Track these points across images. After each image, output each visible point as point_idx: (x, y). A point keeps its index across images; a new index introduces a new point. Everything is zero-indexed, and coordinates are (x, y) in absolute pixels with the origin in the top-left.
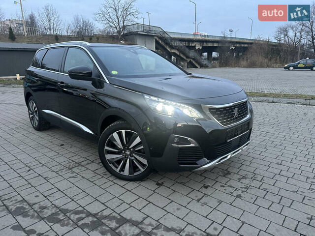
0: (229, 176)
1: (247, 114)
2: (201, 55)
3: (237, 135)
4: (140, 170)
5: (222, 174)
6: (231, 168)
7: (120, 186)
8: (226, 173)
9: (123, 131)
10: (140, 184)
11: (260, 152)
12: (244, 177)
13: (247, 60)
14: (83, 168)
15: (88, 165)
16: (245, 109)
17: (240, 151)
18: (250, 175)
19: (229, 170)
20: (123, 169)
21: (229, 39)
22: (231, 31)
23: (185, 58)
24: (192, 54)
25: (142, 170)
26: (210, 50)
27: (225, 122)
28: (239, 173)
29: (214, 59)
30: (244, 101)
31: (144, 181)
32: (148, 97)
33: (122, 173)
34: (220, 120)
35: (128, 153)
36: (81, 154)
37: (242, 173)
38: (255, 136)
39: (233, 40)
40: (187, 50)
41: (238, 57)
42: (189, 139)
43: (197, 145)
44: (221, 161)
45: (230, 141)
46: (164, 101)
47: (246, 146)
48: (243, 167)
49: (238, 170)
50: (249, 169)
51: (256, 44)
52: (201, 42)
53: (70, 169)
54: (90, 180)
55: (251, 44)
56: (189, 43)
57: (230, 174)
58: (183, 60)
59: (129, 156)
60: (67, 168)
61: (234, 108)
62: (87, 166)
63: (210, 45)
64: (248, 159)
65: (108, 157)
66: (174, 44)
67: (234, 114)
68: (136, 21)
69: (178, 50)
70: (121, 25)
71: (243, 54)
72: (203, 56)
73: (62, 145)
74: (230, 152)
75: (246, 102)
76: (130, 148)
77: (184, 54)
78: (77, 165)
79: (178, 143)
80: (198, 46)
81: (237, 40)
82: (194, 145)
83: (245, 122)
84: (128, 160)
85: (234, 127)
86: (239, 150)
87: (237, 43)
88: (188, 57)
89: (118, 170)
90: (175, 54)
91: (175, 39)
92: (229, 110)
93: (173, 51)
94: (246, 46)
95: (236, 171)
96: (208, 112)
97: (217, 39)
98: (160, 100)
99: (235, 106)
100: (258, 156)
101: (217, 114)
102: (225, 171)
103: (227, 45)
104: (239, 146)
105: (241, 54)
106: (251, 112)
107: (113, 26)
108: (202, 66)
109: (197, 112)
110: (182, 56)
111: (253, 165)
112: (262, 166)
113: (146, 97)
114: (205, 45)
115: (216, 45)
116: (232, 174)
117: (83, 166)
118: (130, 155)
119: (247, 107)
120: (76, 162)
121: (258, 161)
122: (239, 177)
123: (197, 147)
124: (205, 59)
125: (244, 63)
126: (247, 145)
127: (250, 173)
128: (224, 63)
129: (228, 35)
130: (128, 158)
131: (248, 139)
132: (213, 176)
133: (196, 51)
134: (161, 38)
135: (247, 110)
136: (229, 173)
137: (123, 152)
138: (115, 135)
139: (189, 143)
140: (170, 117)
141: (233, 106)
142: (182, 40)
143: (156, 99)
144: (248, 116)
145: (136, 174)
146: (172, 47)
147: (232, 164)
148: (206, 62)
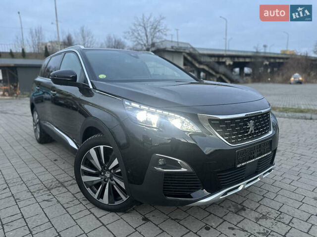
0: (243, 213)
1: (269, 129)
2: (232, 70)
3: (254, 158)
4: (122, 199)
5: (233, 210)
6: (247, 201)
7: (96, 217)
8: (240, 209)
9: (102, 147)
10: (122, 216)
11: (290, 181)
12: (264, 217)
13: (283, 75)
14: (64, 190)
15: (71, 186)
16: (265, 123)
17: (259, 179)
18: (274, 214)
19: (244, 204)
20: (101, 196)
21: (262, 55)
22: (265, 46)
23: (214, 73)
24: (222, 69)
25: (125, 199)
26: (242, 66)
27: (233, 139)
28: (259, 210)
29: (247, 75)
30: (263, 111)
31: (128, 212)
32: (128, 104)
33: (100, 200)
34: (226, 136)
35: (108, 175)
36: (70, 172)
37: (263, 210)
38: (285, 159)
39: (267, 55)
40: (217, 66)
41: (272, 72)
42: (179, 161)
43: (191, 170)
44: (229, 194)
45: (241, 167)
46: (147, 108)
47: (269, 173)
48: (266, 201)
49: (258, 205)
50: (273, 204)
51: (292, 59)
52: (232, 57)
53: (49, 190)
54: (64, 205)
55: (287, 58)
56: (219, 58)
57: (245, 210)
58: (211, 75)
59: (109, 180)
60: (47, 188)
61: (249, 121)
62: (69, 188)
63: (241, 60)
64: (272, 189)
65: (85, 179)
66: (203, 59)
67: (249, 128)
68: (165, 37)
69: (207, 65)
70: (150, 42)
71: (278, 69)
72: (235, 72)
73: (56, 160)
74: (243, 180)
75: (267, 114)
76: (110, 169)
77: (213, 69)
78: (59, 185)
79: (163, 166)
80: (229, 62)
81: (272, 55)
82: (186, 170)
83: (266, 140)
84: (108, 184)
85: (249, 146)
86: (257, 178)
87: (271, 58)
88: (217, 72)
89: (96, 196)
90: (204, 70)
91: (204, 55)
92: (240, 122)
93: (202, 67)
94: (281, 61)
95: (253, 206)
96: (207, 125)
97: (249, 54)
98: (143, 107)
99: (249, 118)
100: (287, 187)
101: (222, 128)
102: (238, 206)
103: (260, 60)
104: (257, 173)
105: (275, 69)
106: (276, 128)
107: (142, 43)
108: (232, 81)
109: (192, 124)
110: (211, 71)
111: (279, 198)
112: (292, 201)
113: (127, 103)
114: (236, 60)
115: (247, 60)
116: (247, 211)
117: (65, 187)
118: (111, 178)
119: (269, 121)
120: (59, 181)
121: (287, 193)
122: (257, 215)
123: (191, 173)
124: (237, 75)
125: (279, 79)
126: (269, 171)
127: (273, 211)
128: (256, 78)
129: (262, 50)
130: (107, 182)
131: (272, 163)
132: (220, 212)
133: (226, 66)
134: (190, 54)
135: (269, 124)
136: (243, 209)
137: (103, 173)
138: (92, 152)
139: (179, 167)
140: (155, 129)
141: (246, 118)
142: (211, 56)
143: (137, 106)
144: (271, 133)
145: (117, 203)
146: (200, 63)
147: (250, 196)
148: (237, 78)
